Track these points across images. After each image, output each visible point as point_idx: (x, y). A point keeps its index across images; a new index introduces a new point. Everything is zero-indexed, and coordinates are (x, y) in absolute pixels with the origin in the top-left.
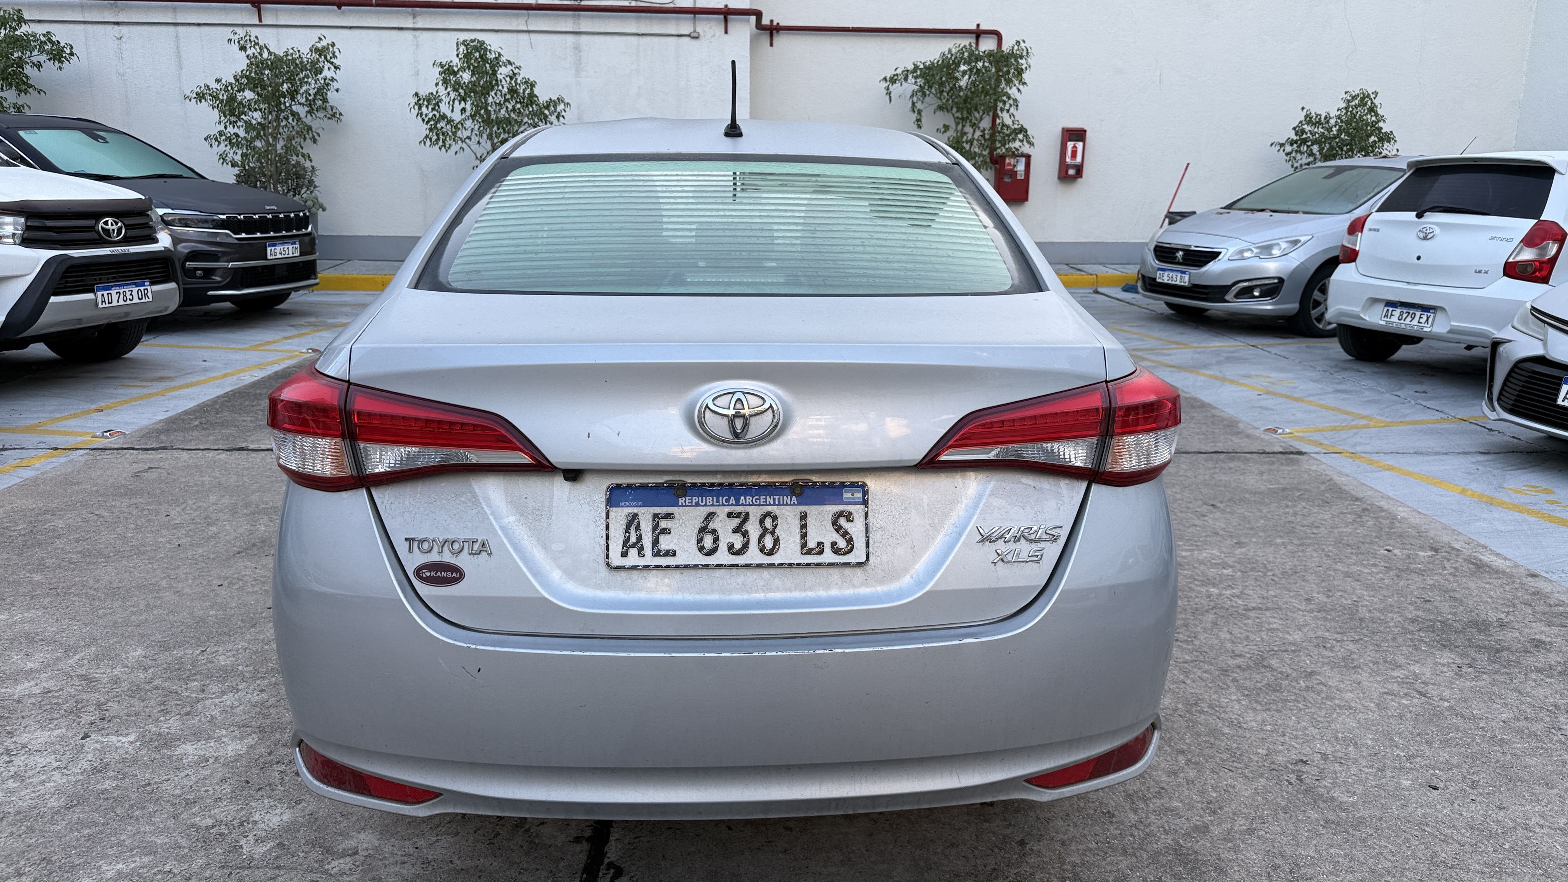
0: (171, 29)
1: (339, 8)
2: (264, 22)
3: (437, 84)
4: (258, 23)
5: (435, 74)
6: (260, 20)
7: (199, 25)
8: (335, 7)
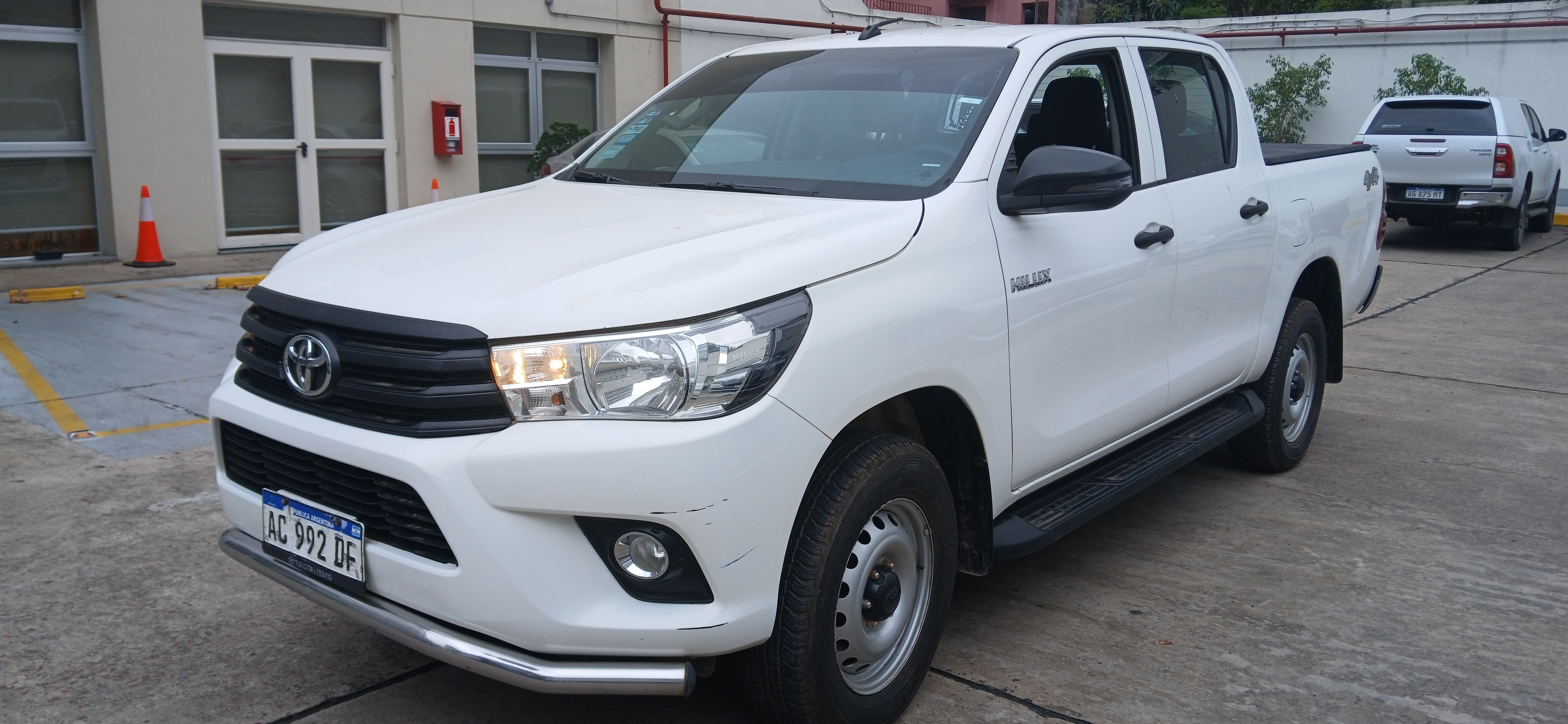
1: (1336, 35)
2: (1286, 45)
3: (1395, 83)
6: (1283, 45)
7: (1245, 50)
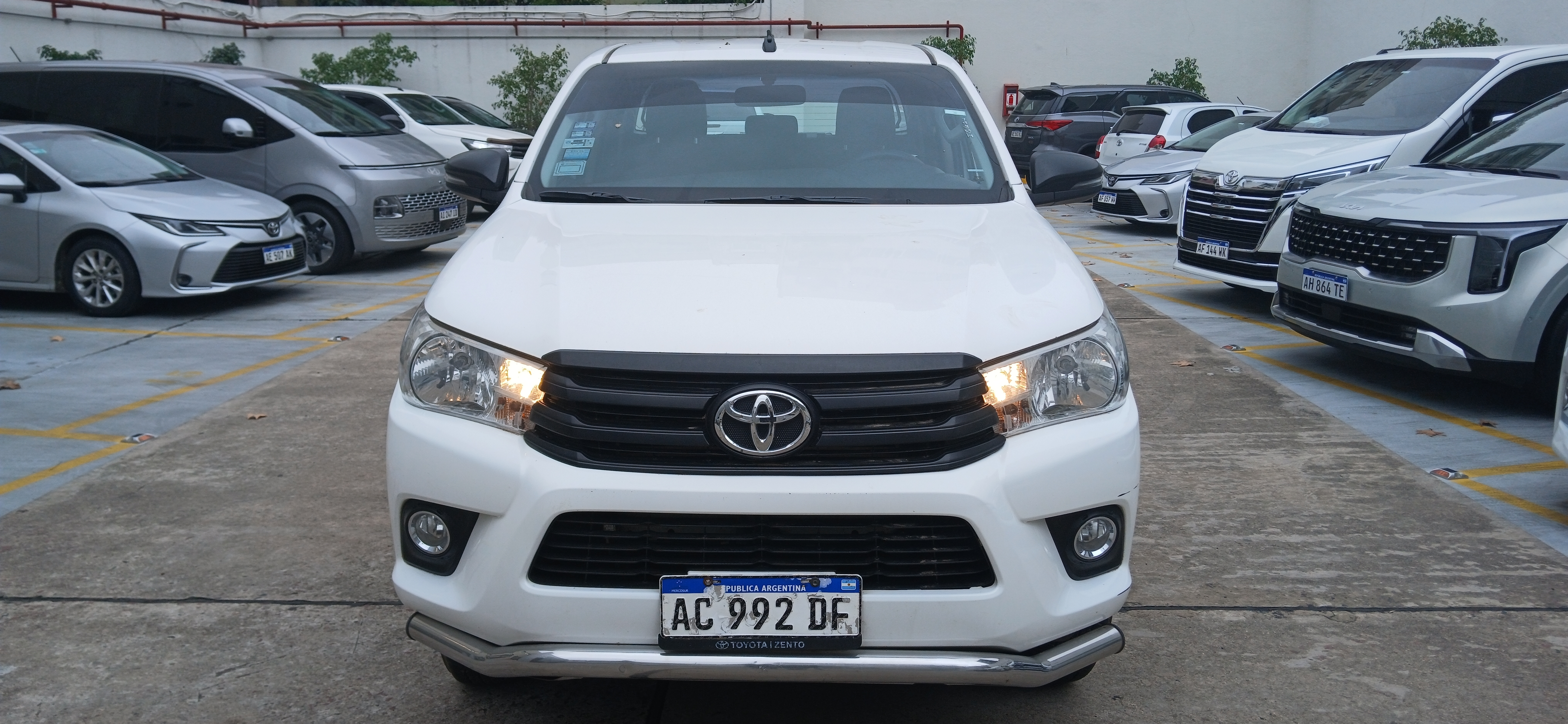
0: (465, 41)
1: (564, 27)
2: (519, 35)
4: (515, 35)
6: (517, 34)
7: (481, 38)
8: (560, 26)
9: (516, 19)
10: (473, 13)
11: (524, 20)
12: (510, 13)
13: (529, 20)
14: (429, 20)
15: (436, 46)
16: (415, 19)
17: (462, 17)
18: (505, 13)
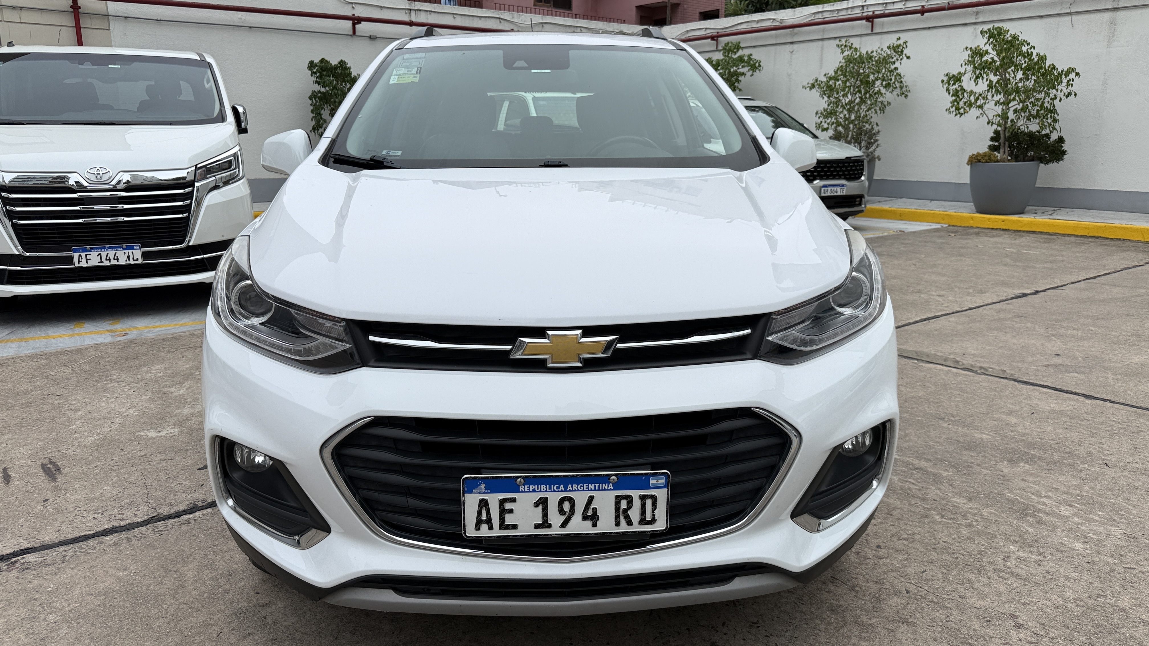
0: (820, 43)
1: (922, 14)
2: (875, 31)
3: (965, 65)
4: (870, 32)
5: (966, 56)
6: (872, 31)
7: (836, 38)
8: (919, 15)
9: (874, 12)
10: (831, 11)
11: (882, 12)
12: (868, 6)
13: (887, 12)
14: (790, 22)
15: (792, 52)
16: (777, 24)
17: (820, 16)
18: (863, 6)
